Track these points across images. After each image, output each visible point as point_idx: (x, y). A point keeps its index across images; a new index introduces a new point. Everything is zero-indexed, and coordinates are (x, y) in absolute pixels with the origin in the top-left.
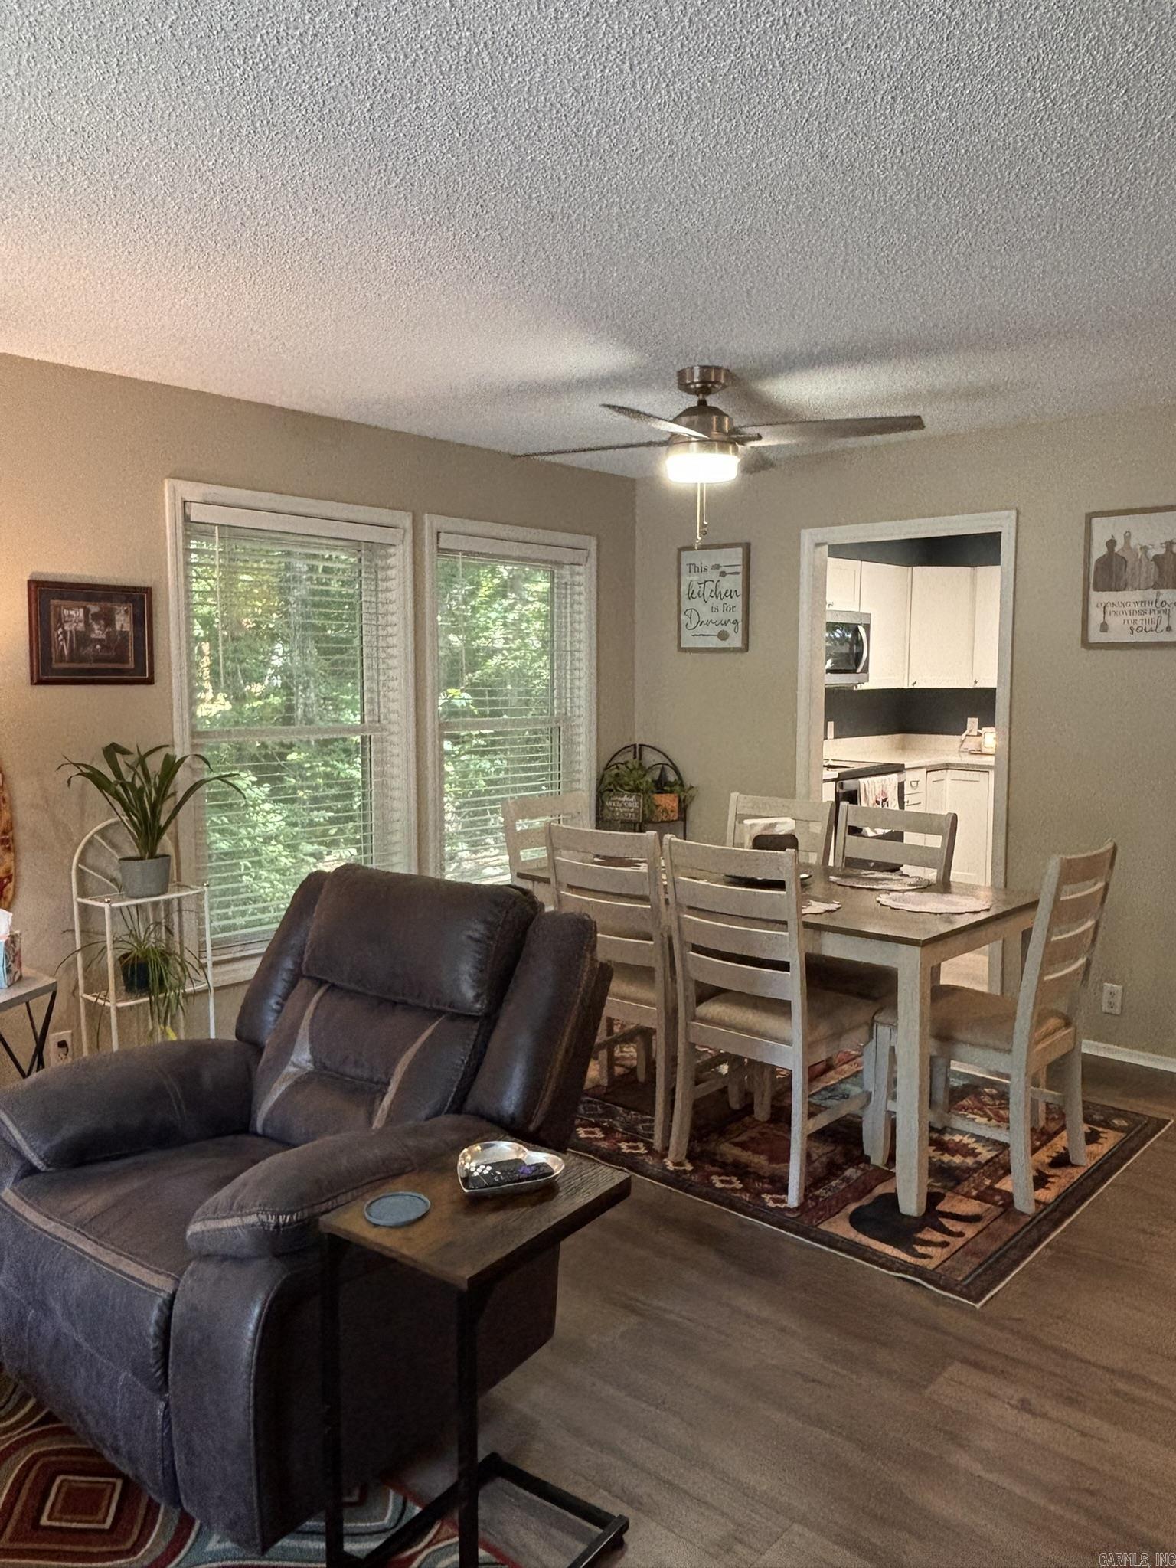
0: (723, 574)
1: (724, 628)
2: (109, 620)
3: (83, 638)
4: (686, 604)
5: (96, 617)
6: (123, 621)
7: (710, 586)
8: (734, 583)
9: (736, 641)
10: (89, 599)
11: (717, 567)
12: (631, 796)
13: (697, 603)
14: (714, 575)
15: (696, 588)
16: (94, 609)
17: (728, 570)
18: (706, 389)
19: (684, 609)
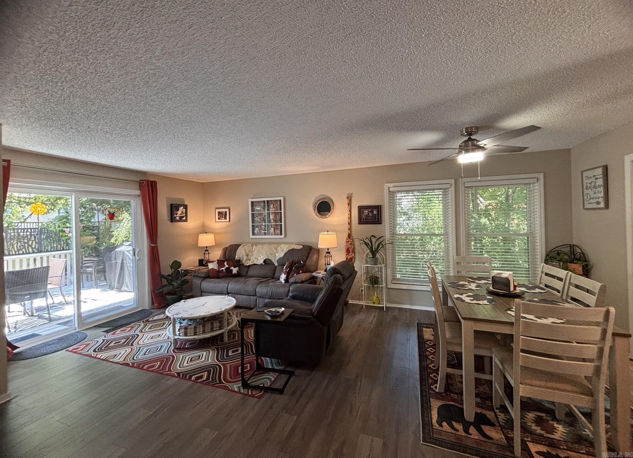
0: (596, 179)
1: (598, 200)
2: (373, 212)
3: (368, 216)
4: (586, 191)
5: (370, 212)
6: (375, 212)
7: (593, 184)
8: (600, 182)
9: (602, 205)
10: (368, 208)
11: (594, 176)
12: (557, 263)
13: (589, 191)
14: (593, 179)
15: (588, 185)
16: (370, 210)
17: (598, 177)
18: (470, 134)
19: (585, 193)
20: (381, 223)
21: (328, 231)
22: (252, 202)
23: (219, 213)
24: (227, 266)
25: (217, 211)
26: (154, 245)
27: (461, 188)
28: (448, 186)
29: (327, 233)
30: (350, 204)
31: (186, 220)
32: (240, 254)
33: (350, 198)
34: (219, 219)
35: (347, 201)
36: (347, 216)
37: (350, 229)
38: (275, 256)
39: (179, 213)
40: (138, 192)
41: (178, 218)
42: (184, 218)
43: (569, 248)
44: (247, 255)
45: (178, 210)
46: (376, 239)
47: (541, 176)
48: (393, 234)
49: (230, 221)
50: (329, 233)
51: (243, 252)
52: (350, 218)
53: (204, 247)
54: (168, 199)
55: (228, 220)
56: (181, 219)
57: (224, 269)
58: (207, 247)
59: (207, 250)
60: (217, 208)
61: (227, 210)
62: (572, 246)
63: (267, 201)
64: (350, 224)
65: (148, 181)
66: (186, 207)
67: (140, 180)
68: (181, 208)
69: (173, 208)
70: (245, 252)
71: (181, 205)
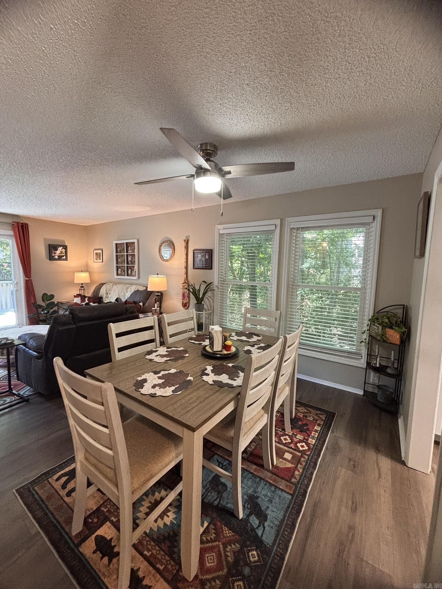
2: (205, 257)
3: (201, 260)
5: (203, 256)
6: (207, 257)
10: (201, 252)
16: (203, 254)
20: (211, 269)
21: (158, 274)
22: (116, 244)
23: (96, 254)
24: (87, 301)
25: (95, 251)
26: (28, 279)
27: (287, 230)
28: (273, 228)
29: (156, 276)
30: (187, 248)
31: (66, 259)
32: (102, 292)
33: (187, 242)
34: (96, 259)
35: (184, 244)
36: (184, 260)
37: (187, 273)
38: (125, 296)
39: (58, 252)
40: (11, 233)
41: (56, 257)
42: (64, 257)
43: (402, 310)
44: (107, 294)
45: (57, 250)
46: (206, 285)
47: (379, 213)
48: (223, 281)
49: (103, 262)
50: (159, 276)
51: (104, 292)
52: (187, 262)
53: (80, 283)
54: (45, 240)
55: (101, 261)
56: (60, 258)
57: (84, 304)
58: (82, 284)
59: (83, 287)
60: (95, 250)
61: (101, 251)
62: (405, 306)
63: (127, 243)
64: (186, 268)
65: (18, 223)
66: (65, 247)
67: (13, 222)
68: (60, 249)
69: (52, 248)
70: (106, 290)
71: (60, 246)
